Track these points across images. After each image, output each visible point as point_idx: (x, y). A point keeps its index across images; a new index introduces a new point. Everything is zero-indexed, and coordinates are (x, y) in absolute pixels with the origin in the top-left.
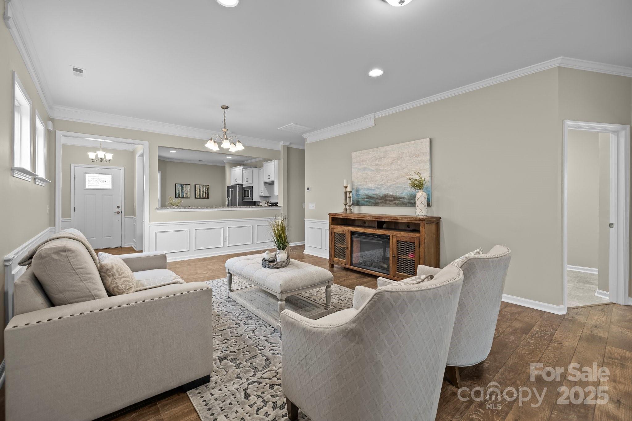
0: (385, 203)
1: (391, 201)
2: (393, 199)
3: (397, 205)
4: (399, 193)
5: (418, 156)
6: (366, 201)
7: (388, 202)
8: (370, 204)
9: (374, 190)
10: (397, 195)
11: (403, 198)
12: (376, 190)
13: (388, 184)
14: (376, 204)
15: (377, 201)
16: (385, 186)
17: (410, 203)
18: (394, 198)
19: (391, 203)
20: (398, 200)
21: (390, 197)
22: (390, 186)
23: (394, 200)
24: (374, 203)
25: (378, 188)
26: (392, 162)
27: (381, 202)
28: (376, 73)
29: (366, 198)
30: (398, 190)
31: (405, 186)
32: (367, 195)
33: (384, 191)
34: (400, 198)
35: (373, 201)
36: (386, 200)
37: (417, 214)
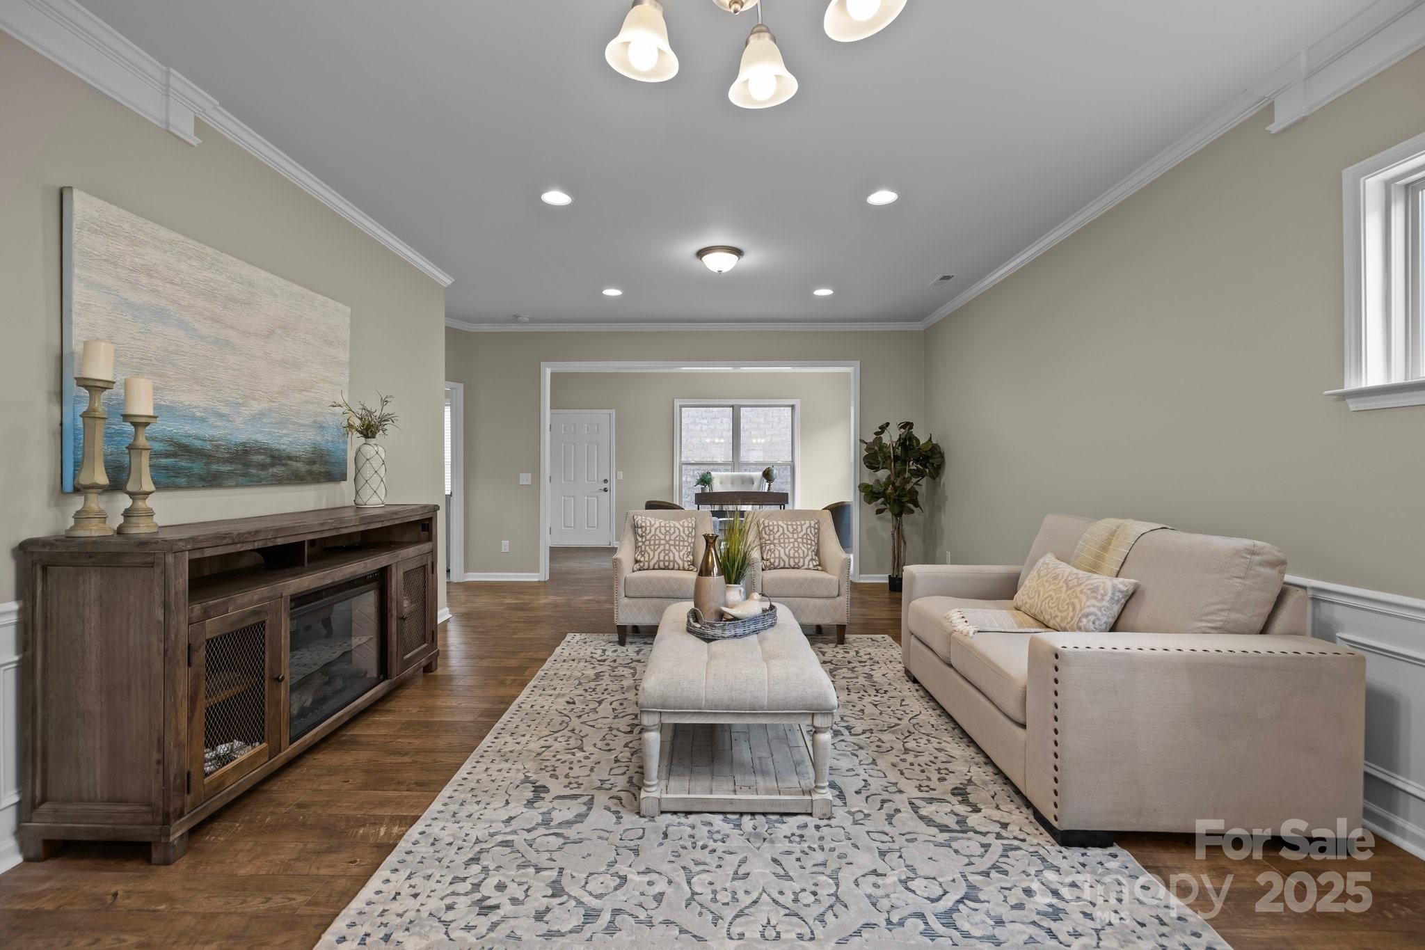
0: (244, 475)
1: (263, 467)
2: (268, 460)
3: (279, 481)
4: (285, 440)
5: (330, 344)
6: (166, 468)
7: (253, 471)
8: (182, 481)
9: (203, 420)
10: (283, 447)
11: (297, 459)
12: (212, 420)
13: (256, 407)
14: (212, 481)
15: (214, 467)
16: (246, 412)
17: (310, 473)
18: (273, 457)
19: (263, 474)
20: (284, 465)
21: (261, 454)
22: (262, 414)
23: (273, 465)
24: (202, 479)
25: (222, 416)
26: (270, 334)
27: (231, 472)
28: (556, 198)
29: (167, 455)
30: (284, 432)
31: (301, 421)
32: (171, 441)
33: (241, 431)
34: (290, 458)
35: (198, 467)
36: (247, 465)
37: (360, 501)
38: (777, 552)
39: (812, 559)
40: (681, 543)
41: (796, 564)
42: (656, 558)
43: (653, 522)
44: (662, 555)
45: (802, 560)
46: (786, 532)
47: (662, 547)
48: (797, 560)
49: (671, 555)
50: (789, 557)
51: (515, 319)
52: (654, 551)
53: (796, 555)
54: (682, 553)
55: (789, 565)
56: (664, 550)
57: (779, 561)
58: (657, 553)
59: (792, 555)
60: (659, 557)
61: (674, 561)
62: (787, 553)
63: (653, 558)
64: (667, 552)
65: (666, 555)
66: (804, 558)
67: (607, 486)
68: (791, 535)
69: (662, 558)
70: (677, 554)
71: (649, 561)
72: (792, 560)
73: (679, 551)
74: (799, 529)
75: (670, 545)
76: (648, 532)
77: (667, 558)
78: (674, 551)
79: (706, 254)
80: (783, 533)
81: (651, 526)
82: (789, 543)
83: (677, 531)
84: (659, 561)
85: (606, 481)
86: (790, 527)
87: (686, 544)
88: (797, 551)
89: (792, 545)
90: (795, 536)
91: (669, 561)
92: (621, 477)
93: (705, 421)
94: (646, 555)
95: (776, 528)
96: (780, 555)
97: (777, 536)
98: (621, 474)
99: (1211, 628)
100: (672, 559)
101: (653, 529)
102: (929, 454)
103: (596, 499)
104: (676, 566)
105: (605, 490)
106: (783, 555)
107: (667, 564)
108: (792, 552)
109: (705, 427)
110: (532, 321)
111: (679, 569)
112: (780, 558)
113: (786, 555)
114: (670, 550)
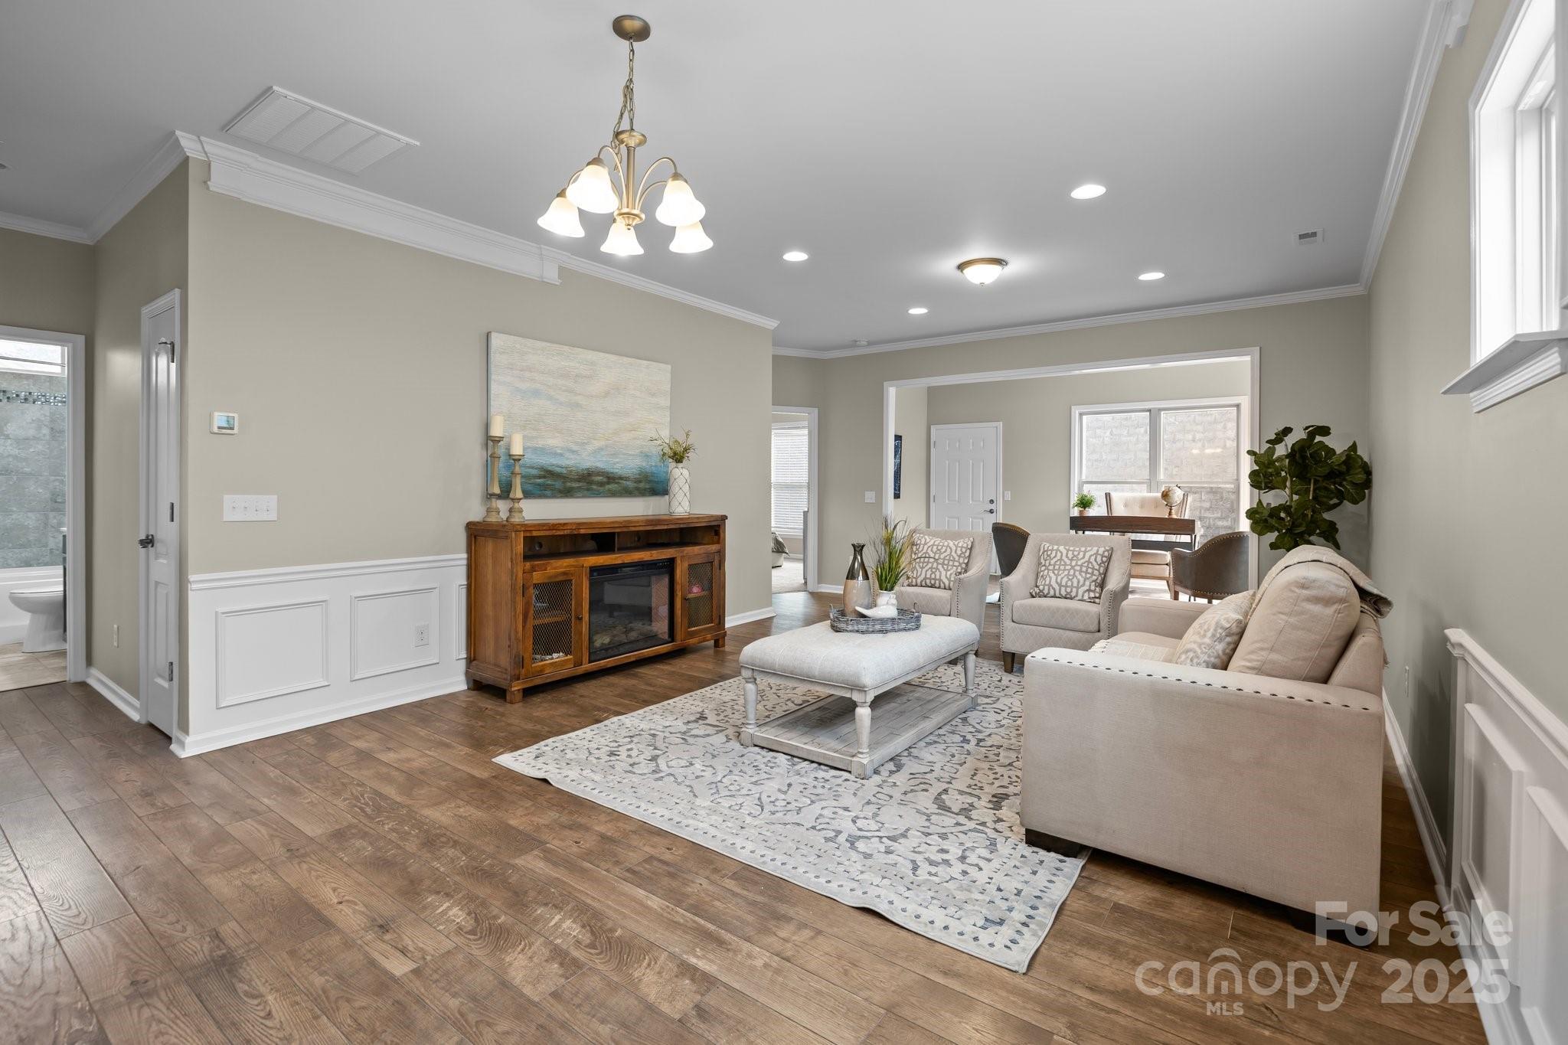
0: (588, 490)
1: (601, 484)
2: (605, 480)
3: (613, 494)
4: (618, 466)
5: (653, 395)
6: (539, 485)
7: (594, 487)
8: (548, 493)
9: (561, 455)
10: (616, 471)
11: (627, 479)
12: (567, 455)
13: (597, 444)
14: (567, 493)
15: (569, 484)
16: (590, 448)
17: (637, 489)
18: (609, 478)
19: (601, 489)
20: (616, 483)
21: (600, 476)
22: (601, 449)
23: (608, 483)
24: (560, 491)
25: (573, 452)
26: (607, 394)
27: (580, 487)
28: (796, 256)
29: (540, 477)
30: (617, 460)
31: (630, 453)
32: (542, 469)
33: (586, 459)
34: (621, 478)
35: (558, 484)
36: (591, 483)
37: (671, 511)
38: (1048, 579)
39: (1089, 590)
40: (951, 563)
41: (1068, 593)
42: (923, 576)
43: (928, 540)
44: (929, 573)
45: (1074, 590)
46: (1064, 558)
47: (930, 565)
48: (1069, 590)
49: (938, 573)
50: (1060, 585)
51: (854, 344)
52: (922, 568)
53: (1069, 583)
54: (949, 573)
55: (1060, 594)
56: (931, 568)
57: (1049, 590)
58: (924, 570)
59: (1064, 583)
60: (926, 575)
61: (940, 580)
62: (1059, 581)
63: (920, 575)
64: (934, 570)
65: (933, 573)
66: (1078, 588)
67: (993, 507)
68: (1068, 562)
69: (928, 576)
70: (943, 573)
71: (916, 578)
72: (1063, 589)
73: (947, 570)
74: (1081, 556)
75: (938, 564)
76: (920, 550)
77: (933, 576)
78: (941, 569)
79: (965, 268)
80: (1061, 559)
81: (925, 544)
82: (1065, 570)
83: (949, 550)
84: (925, 578)
85: (992, 502)
86: (1070, 553)
87: (957, 564)
88: (1071, 580)
89: (1066, 572)
90: (1074, 563)
91: (935, 579)
92: (1008, 496)
93: (1200, 428)
94: (915, 572)
95: (1054, 552)
96: (1050, 581)
97: (1052, 562)
98: (1008, 495)
99: (1249, 668)
100: (938, 577)
101: (926, 547)
102: (1344, 468)
103: (981, 521)
104: (942, 585)
105: (991, 511)
106: (1053, 583)
107: (933, 582)
108: (1065, 579)
109: (1198, 436)
110: (870, 344)
111: (945, 589)
112: (1050, 585)
113: (1057, 582)
114: (937, 569)
